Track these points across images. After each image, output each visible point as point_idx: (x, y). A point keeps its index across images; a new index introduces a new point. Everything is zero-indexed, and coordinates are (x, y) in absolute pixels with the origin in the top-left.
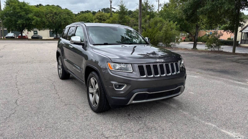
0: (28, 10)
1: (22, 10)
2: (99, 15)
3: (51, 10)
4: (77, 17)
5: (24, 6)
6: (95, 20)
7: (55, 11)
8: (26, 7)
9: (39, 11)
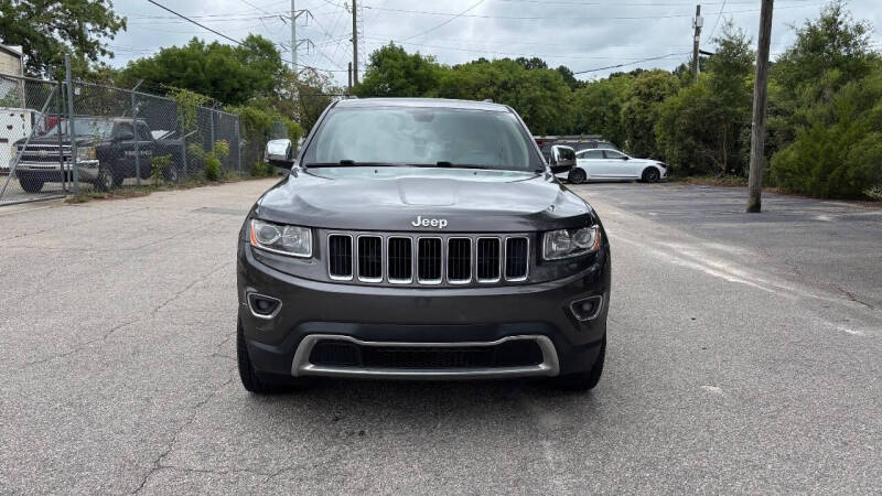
0: (428, 80)
1: (411, 79)
2: (643, 80)
3: (492, 75)
4: (575, 94)
5: (417, 68)
6: (629, 99)
7: (503, 77)
8: (422, 71)
9: (457, 80)
